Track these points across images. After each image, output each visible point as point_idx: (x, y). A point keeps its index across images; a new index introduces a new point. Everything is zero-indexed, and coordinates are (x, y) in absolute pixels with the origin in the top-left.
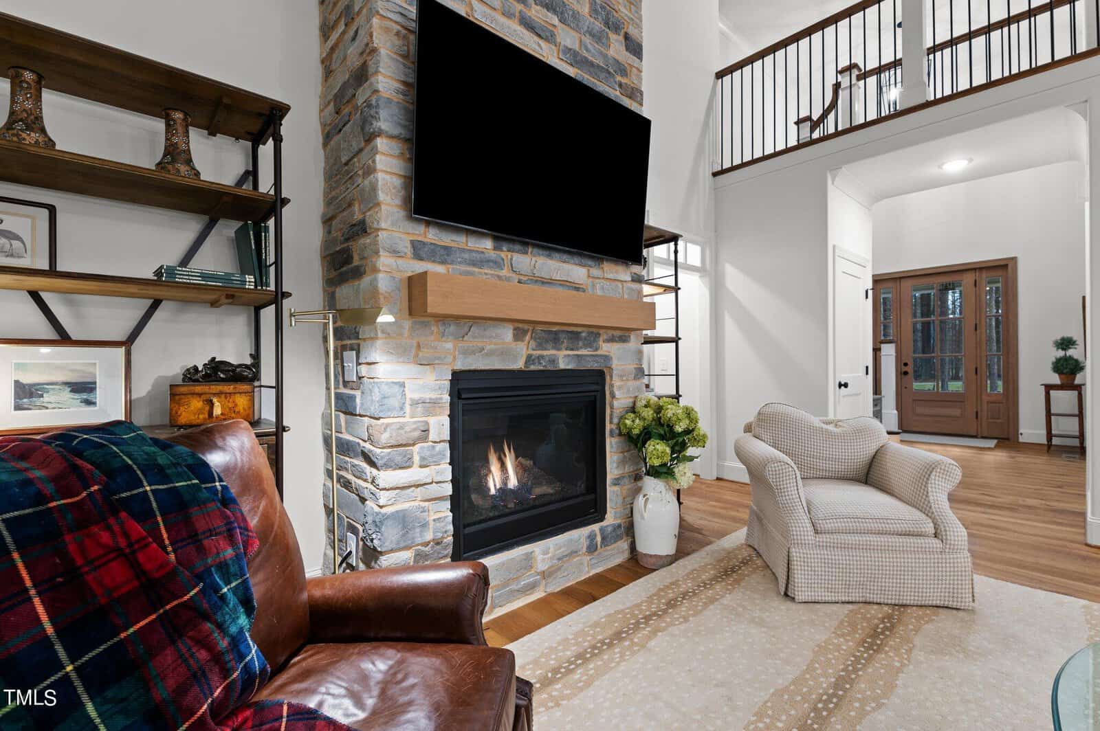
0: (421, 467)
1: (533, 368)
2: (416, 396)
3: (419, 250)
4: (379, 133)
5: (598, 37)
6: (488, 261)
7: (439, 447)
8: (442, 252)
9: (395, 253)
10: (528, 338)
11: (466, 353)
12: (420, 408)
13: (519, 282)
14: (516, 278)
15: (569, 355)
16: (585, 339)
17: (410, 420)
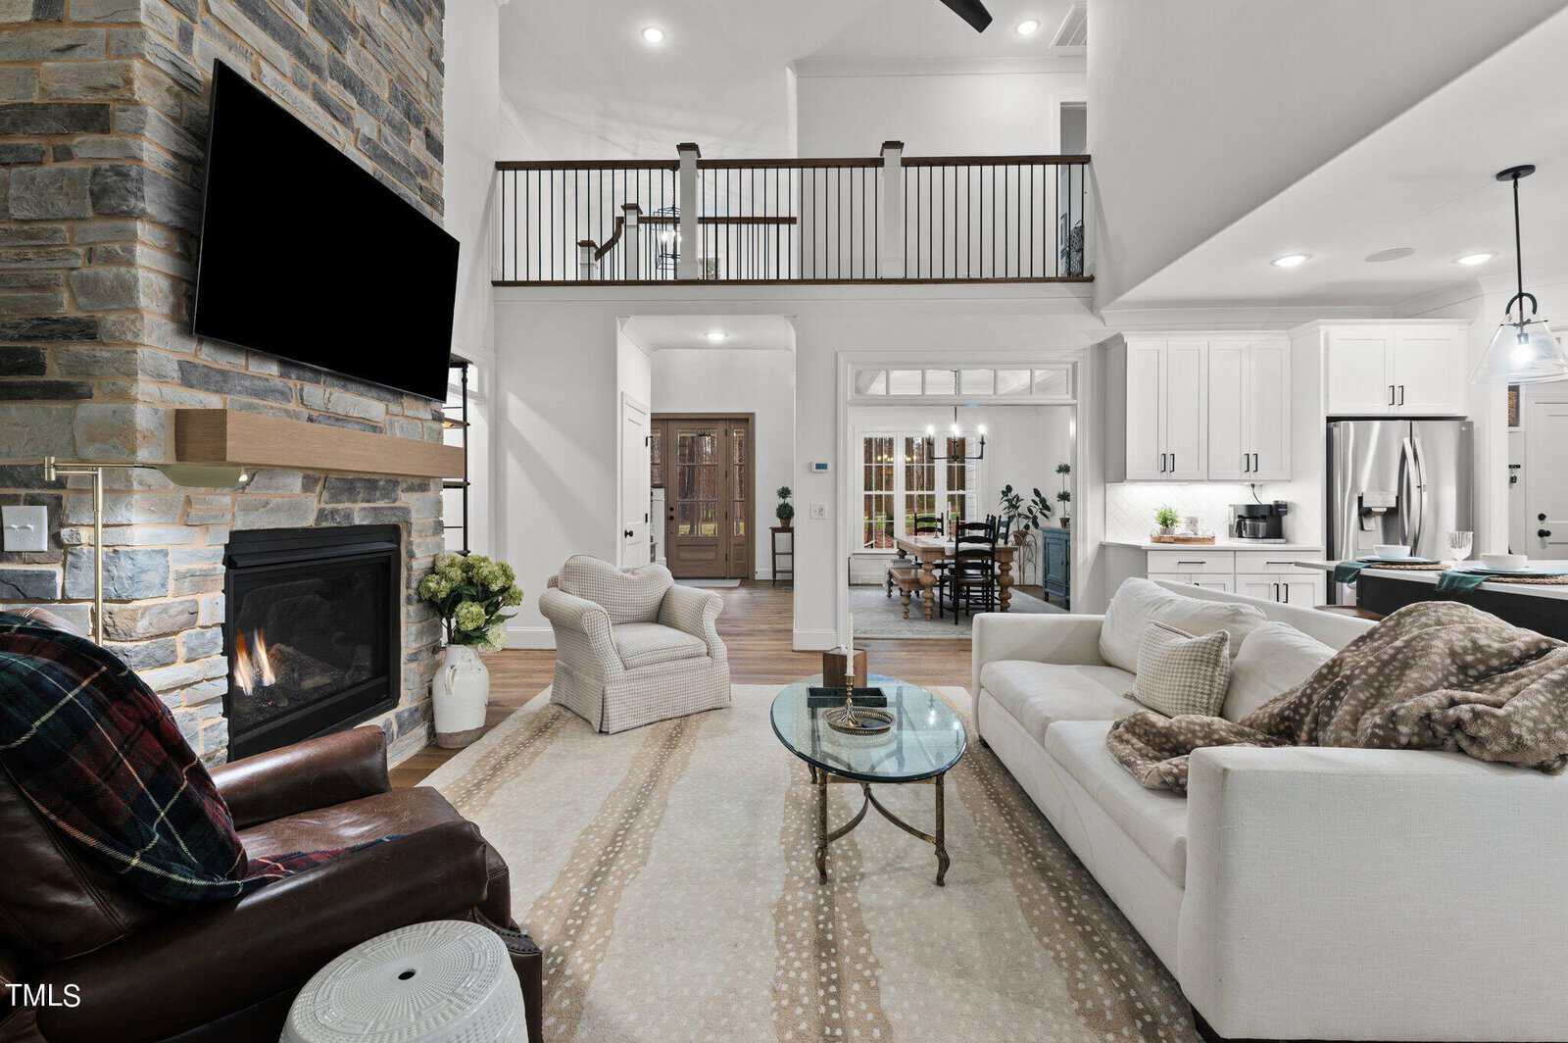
0: (187, 661)
1: (324, 525)
2: (183, 568)
3: (189, 375)
4: (141, 215)
5: (399, 130)
6: (272, 391)
7: (209, 633)
8: (218, 378)
9: (160, 377)
10: (318, 488)
11: (246, 509)
12: (187, 583)
13: (310, 420)
14: (306, 413)
15: (364, 509)
16: (384, 489)
17: (173, 600)
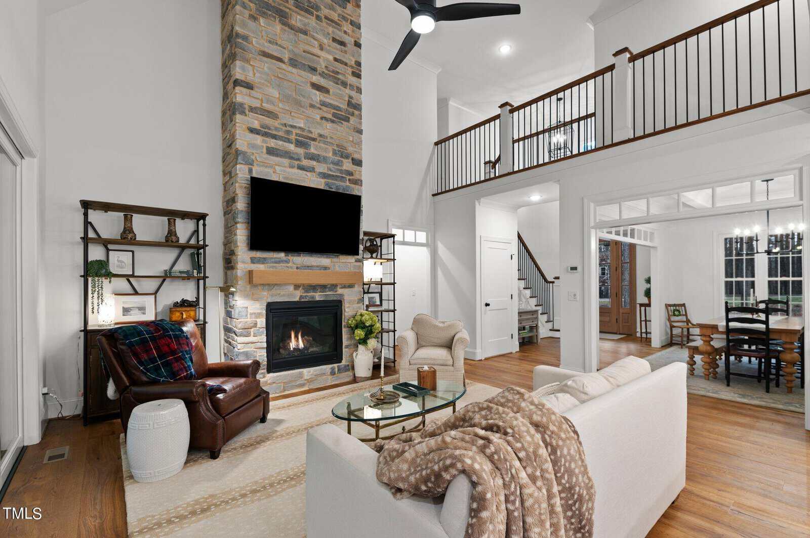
0: (254, 336)
1: (303, 300)
2: (252, 312)
3: (253, 260)
4: (238, 223)
5: (337, 163)
6: (282, 261)
7: (261, 330)
8: (263, 259)
9: (243, 262)
10: (301, 288)
11: (272, 296)
12: (253, 316)
13: (297, 268)
14: (295, 266)
15: (321, 295)
16: (330, 288)
17: (249, 320)
